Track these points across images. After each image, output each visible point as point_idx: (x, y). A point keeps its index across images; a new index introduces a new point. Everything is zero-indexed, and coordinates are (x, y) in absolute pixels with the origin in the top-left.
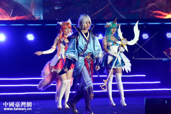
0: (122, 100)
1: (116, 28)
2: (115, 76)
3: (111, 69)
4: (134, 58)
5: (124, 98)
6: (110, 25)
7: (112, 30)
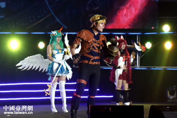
0: (64, 107)
1: (61, 37)
2: (58, 84)
3: (54, 76)
4: (75, 66)
5: (66, 105)
6: (55, 34)
7: (57, 38)
